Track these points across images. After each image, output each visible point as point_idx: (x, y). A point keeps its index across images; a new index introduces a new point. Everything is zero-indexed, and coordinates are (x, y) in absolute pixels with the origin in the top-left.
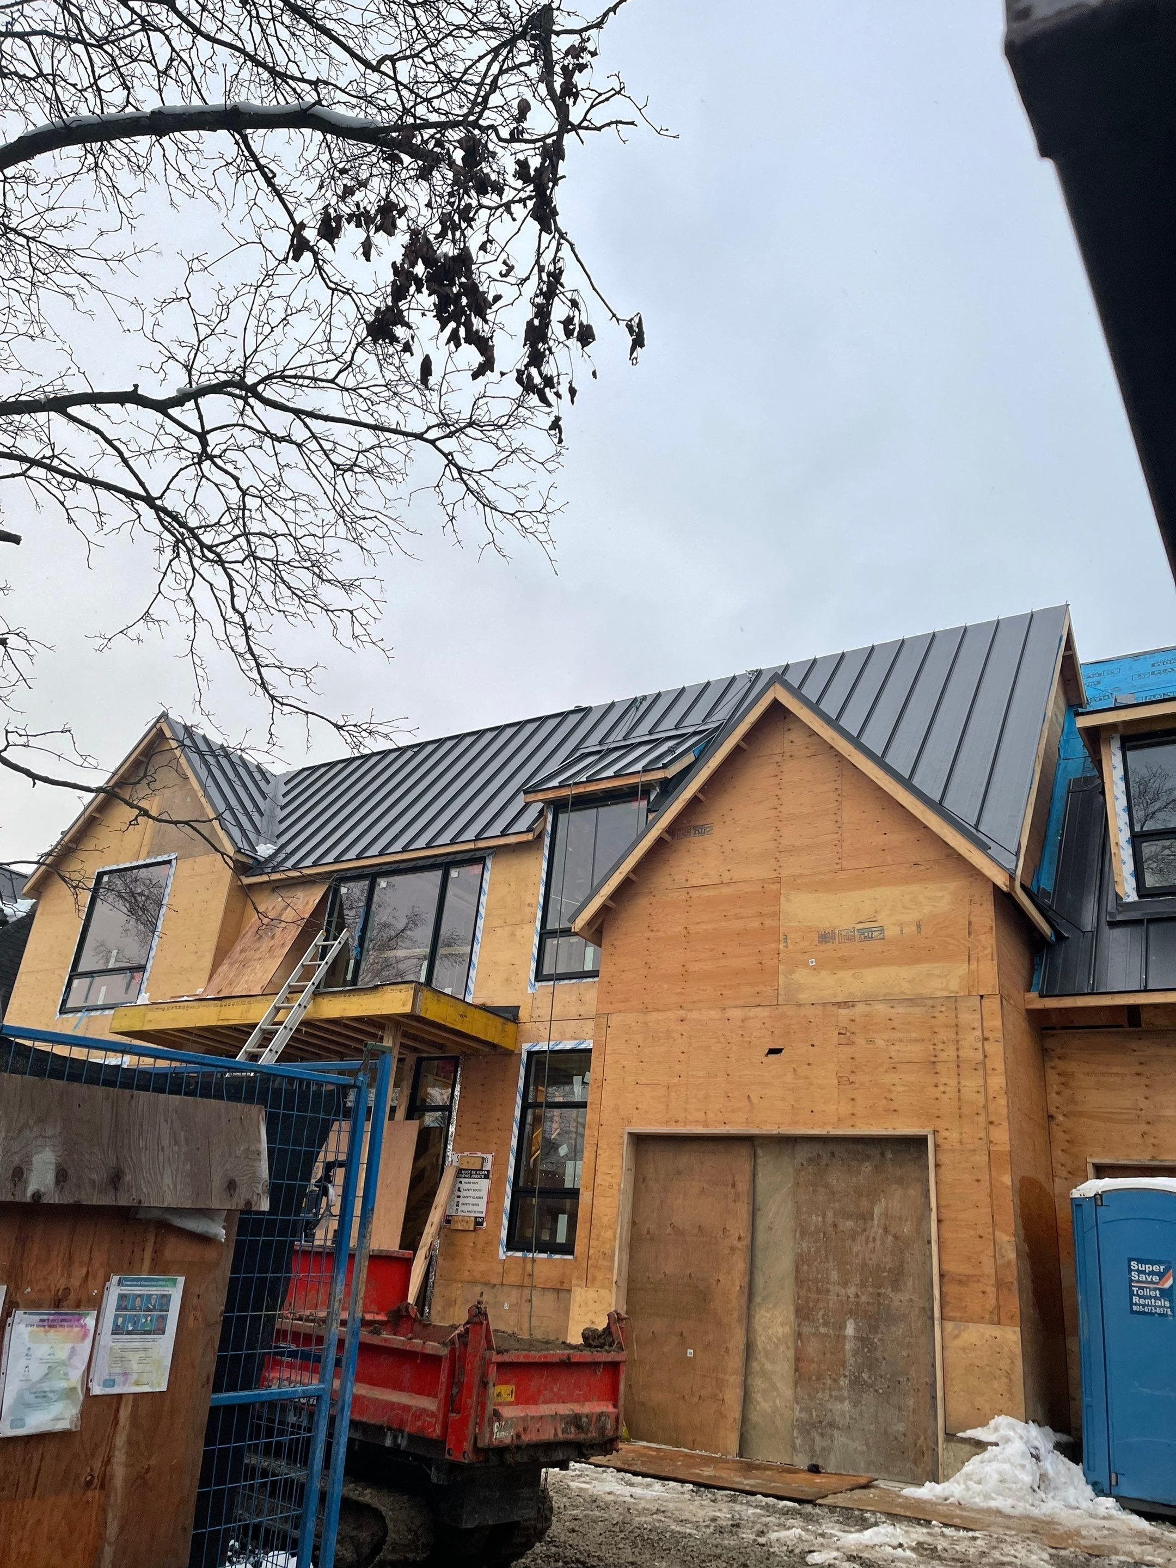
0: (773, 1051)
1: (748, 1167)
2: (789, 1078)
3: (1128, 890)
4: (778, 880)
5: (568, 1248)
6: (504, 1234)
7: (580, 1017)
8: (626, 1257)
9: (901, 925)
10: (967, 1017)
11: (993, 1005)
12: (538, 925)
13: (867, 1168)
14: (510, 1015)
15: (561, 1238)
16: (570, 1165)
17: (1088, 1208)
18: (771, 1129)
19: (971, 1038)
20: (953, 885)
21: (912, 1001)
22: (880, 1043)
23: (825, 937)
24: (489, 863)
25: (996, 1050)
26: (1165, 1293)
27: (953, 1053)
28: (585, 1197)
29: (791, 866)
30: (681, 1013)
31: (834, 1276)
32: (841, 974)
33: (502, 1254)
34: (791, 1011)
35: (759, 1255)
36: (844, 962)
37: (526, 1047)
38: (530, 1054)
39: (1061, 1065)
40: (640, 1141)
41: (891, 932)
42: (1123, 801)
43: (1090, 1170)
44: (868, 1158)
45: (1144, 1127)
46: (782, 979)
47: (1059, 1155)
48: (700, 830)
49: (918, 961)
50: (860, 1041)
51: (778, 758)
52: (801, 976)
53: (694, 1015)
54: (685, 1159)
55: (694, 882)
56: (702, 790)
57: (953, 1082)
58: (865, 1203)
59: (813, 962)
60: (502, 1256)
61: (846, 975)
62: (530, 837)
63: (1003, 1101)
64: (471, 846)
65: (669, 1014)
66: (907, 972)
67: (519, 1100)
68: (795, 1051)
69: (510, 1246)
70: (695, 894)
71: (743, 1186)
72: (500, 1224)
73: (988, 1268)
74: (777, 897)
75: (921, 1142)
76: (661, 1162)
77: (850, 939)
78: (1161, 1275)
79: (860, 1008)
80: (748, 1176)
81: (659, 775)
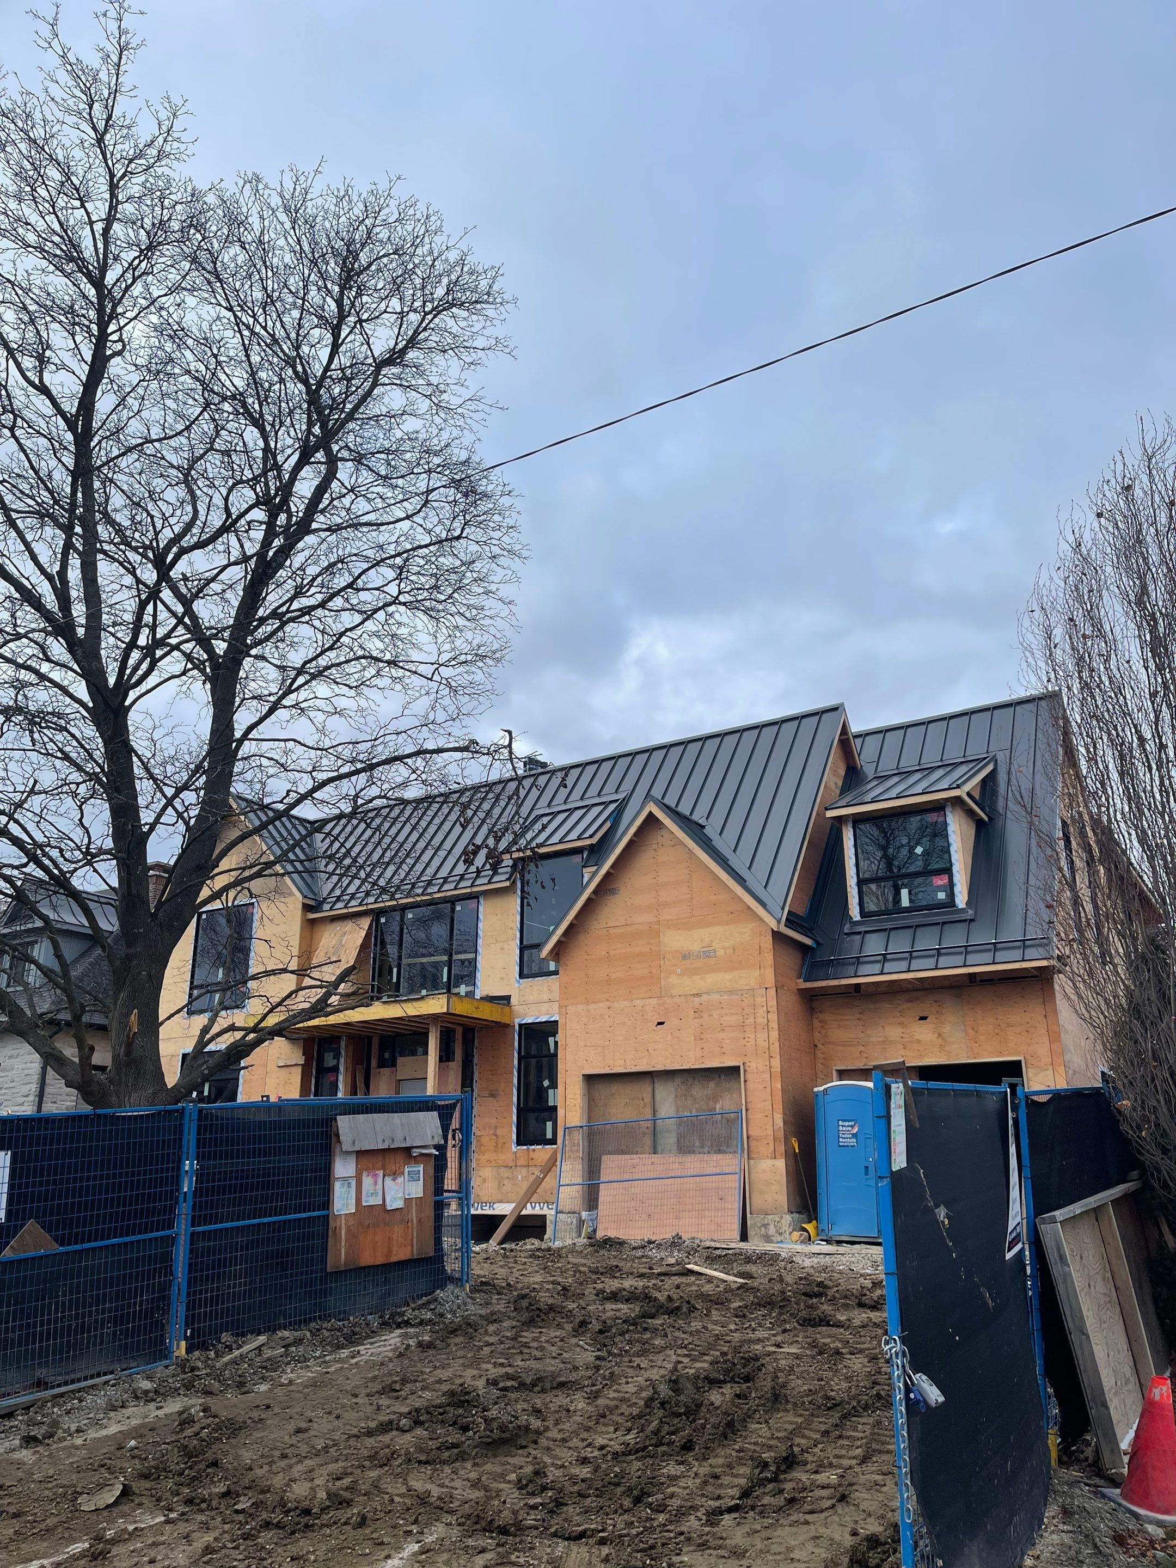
0: (659, 1024)
1: (650, 1089)
2: (669, 1038)
3: (855, 912)
4: (658, 922)
5: (553, 1141)
6: (514, 1137)
7: (550, 1001)
8: (586, 1144)
9: (725, 948)
10: (760, 1000)
11: (772, 992)
12: (518, 942)
13: (712, 1084)
14: (505, 1000)
15: (549, 1135)
16: (551, 1091)
17: (821, 1096)
18: (660, 1067)
19: (761, 1012)
20: (751, 926)
21: (731, 992)
22: (716, 1016)
23: (685, 956)
24: (481, 900)
25: (774, 1017)
26: (854, 1135)
27: (752, 1020)
28: (560, 1112)
29: (667, 915)
30: (608, 1004)
31: (697, 1144)
32: (695, 978)
33: (514, 1148)
34: (668, 1000)
35: (658, 1136)
36: (696, 971)
37: (517, 1021)
38: (520, 1025)
39: (821, 1016)
40: (590, 1079)
41: (720, 952)
42: (853, 860)
43: (834, 1073)
44: (713, 1079)
45: (861, 1048)
46: (663, 982)
47: (819, 1066)
48: (613, 892)
49: (734, 969)
50: (705, 1016)
51: (655, 846)
52: (673, 980)
53: (616, 1005)
54: (615, 1088)
55: (610, 924)
56: (613, 866)
57: (752, 1036)
58: (711, 1103)
59: (679, 971)
60: (514, 1149)
61: (697, 978)
62: (508, 884)
63: (777, 1045)
64: (468, 890)
65: (601, 1005)
66: (728, 976)
67: (516, 1055)
68: (672, 1022)
69: (519, 1143)
70: (611, 931)
71: (648, 1099)
72: (511, 1131)
73: (770, 1132)
74: (658, 933)
75: (737, 1069)
76: (603, 1090)
77: (698, 957)
78: (852, 1127)
79: (705, 997)
80: (650, 1095)
81: (588, 842)
